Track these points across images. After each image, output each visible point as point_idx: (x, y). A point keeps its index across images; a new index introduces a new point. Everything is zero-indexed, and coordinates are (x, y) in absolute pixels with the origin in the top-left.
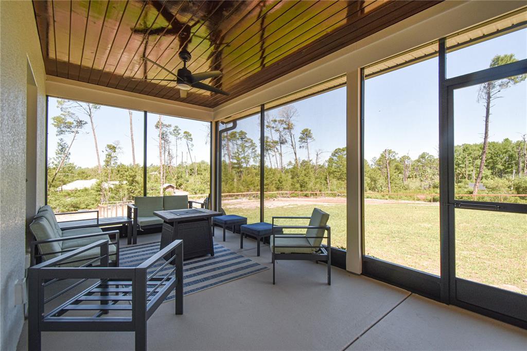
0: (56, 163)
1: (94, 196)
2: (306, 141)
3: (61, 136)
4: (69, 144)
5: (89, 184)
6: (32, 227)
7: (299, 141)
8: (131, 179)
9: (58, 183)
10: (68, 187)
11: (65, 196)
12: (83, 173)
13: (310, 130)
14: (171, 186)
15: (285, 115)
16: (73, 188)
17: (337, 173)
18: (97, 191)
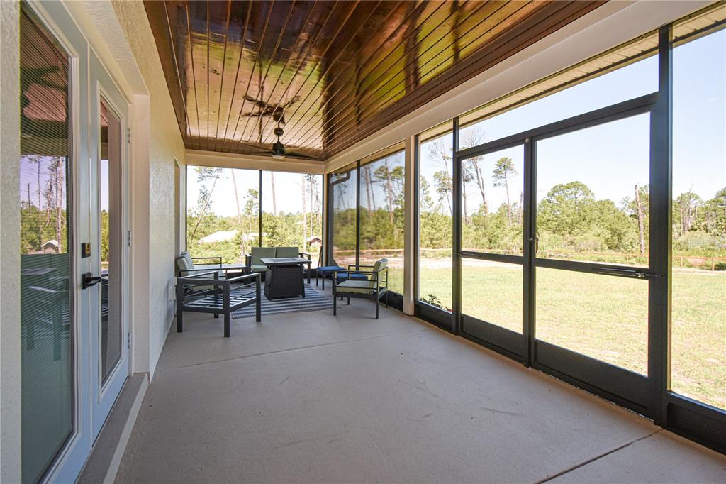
0: (198, 212)
1: (234, 250)
2: (504, 176)
3: (203, 183)
4: (210, 191)
5: (230, 235)
6: (179, 262)
7: (494, 176)
8: (271, 230)
9: (200, 234)
10: (208, 240)
11: (206, 249)
12: (225, 223)
13: (510, 160)
14: (317, 239)
15: (467, 140)
16: (214, 241)
17: (554, 223)
18: (237, 244)
